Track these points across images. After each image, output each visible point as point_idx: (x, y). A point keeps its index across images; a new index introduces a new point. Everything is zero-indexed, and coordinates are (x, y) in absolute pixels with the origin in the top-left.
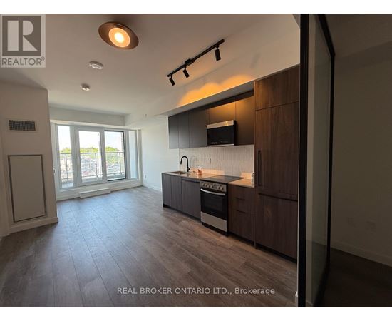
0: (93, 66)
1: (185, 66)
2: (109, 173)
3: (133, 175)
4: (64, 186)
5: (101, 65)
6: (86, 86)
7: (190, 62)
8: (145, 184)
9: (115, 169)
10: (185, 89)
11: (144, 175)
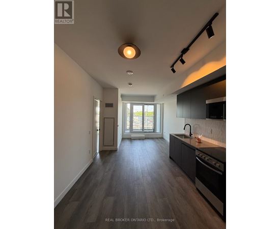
0: (128, 73)
1: (181, 56)
2: (145, 127)
3: (158, 130)
4: (126, 132)
5: (132, 72)
6: (130, 84)
7: (185, 51)
8: (164, 137)
9: (149, 126)
10: (187, 74)
11: (164, 131)
